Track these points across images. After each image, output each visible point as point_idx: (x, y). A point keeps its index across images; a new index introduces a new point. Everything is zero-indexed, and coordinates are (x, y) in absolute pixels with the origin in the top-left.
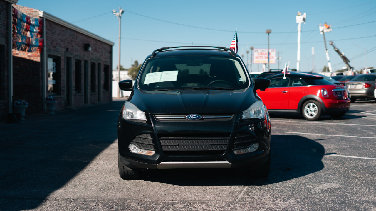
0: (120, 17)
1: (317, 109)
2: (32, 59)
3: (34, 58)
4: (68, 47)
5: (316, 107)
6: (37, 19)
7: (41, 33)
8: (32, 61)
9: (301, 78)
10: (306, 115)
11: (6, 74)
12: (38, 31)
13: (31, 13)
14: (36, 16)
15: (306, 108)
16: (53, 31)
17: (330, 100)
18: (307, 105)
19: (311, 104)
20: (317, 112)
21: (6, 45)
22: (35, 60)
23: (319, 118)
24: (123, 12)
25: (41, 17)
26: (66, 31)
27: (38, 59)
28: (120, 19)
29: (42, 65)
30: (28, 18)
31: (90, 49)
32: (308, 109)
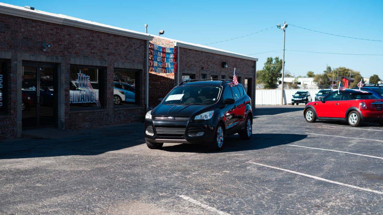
0: (284, 31)
1: (357, 118)
2: (169, 77)
3: (170, 77)
4: (203, 66)
5: (357, 116)
6: (173, 48)
7: (175, 58)
8: (169, 79)
9: (351, 94)
10: (350, 122)
11: (143, 89)
12: (173, 56)
13: (169, 43)
14: (172, 46)
15: (351, 116)
16: (188, 56)
17: (368, 111)
18: (351, 115)
19: (354, 114)
20: (357, 120)
21: (143, 70)
22: (171, 78)
23: (358, 125)
24: (286, 26)
25: (175, 47)
26: (202, 54)
27: (172, 77)
28: (284, 32)
29: (176, 81)
30: (164, 49)
31: (227, 66)
32: (352, 117)
